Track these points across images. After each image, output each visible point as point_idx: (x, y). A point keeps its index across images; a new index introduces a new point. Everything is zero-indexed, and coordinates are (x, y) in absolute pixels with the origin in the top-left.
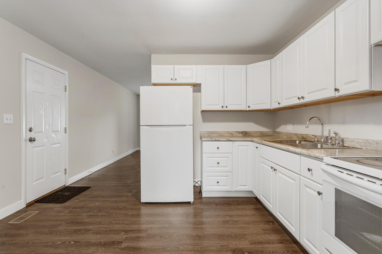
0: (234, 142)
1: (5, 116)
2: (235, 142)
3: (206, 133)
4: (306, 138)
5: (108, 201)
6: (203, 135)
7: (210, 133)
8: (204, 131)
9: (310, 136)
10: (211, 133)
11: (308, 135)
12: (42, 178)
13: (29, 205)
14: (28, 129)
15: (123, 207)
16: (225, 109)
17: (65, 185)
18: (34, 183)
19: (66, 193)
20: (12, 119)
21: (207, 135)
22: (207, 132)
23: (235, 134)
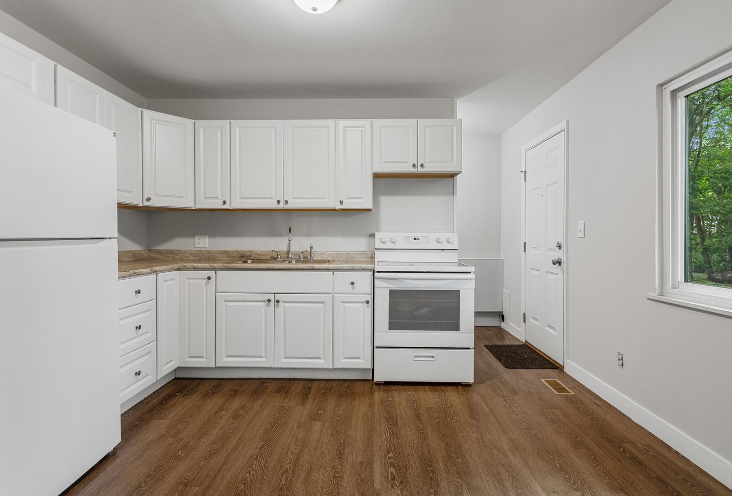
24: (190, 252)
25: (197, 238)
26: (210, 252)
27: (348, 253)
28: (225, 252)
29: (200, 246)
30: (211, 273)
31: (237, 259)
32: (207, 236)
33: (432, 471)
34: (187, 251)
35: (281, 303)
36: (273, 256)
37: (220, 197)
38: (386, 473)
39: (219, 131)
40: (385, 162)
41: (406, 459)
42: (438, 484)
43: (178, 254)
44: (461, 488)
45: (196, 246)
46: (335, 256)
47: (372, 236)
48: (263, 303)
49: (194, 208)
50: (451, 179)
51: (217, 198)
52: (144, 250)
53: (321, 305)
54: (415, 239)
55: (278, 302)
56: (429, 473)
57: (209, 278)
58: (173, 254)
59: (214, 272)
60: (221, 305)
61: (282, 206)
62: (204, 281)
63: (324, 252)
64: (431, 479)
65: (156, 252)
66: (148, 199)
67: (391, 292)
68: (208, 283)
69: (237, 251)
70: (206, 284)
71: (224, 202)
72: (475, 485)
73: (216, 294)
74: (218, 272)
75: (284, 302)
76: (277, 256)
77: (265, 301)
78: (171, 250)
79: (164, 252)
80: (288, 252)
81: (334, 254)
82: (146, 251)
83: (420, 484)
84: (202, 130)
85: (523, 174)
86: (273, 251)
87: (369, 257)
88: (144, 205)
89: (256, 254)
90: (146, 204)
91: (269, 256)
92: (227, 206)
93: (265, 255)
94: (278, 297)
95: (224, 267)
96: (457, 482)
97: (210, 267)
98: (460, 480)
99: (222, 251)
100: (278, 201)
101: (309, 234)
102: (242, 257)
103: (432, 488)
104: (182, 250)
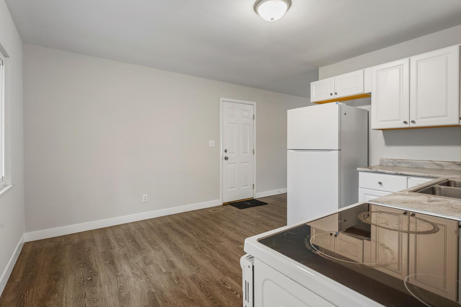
0: (410, 178)
1: (210, 142)
2: (412, 178)
3: (389, 162)
5: (267, 217)
6: (385, 165)
7: (396, 162)
8: (386, 159)
10: (398, 162)
12: (234, 187)
13: (225, 204)
14: (224, 150)
15: (272, 225)
16: (412, 125)
17: (253, 197)
18: (228, 190)
19: (249, 204)
20: (214, 144)
21: (391, 165)
22: (391, 160)
23: (448, 167)
33: (209, 297)
38: (230, 285)
41: (228, 297)
42: (201, 291)
44: (189, 294)
56: (210, 295)
64: (206, 292)
72: (182, 299)
83: (210, 287)
96: (192, 296)
98: (191, 298)
103: (203, 288)
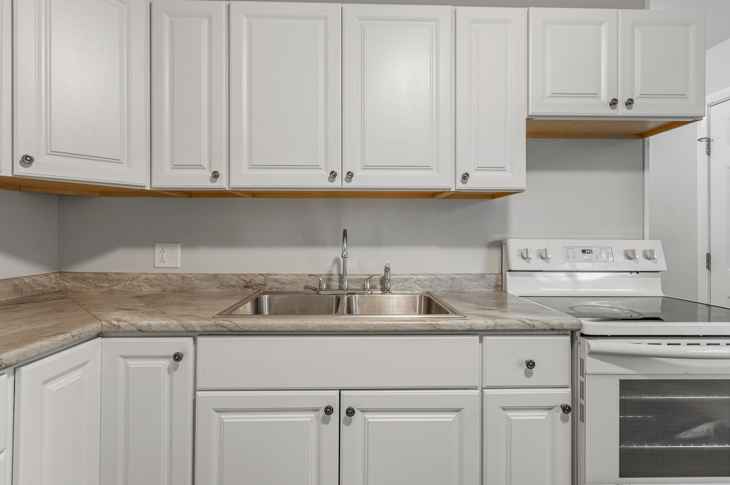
4: (265, 285)
9: (277, 277)
11: (268, 275)
24: (144, 276)
25: (158, 250)
26: (183, 277)
27: (452, 279)
28: (215, 276)
29: (163, 265)
30: (184, 344)
31: (239, 290)
32: (180, 244)
34: (139, 275)
35: (358, 415)
36: (309, 284)
37: (206, 166)
39: (206, 23)
40: (554, 95)
43: (119, 282)
45: (158, 264)
46: (428, 283)
47: (500, 245)
48: (312, 415)
49: (148, 188)
50: (640, 141)
51: (200, 167)
52: (46, 275)
53: (453, 415)
54: (584, 251)
55: (350, 412)
57: (178, 357)
58: (108, 281)
59: (191, 339)
60: (208, 420)
61: (338, 184)
62: (166, 363)
63: (407, 277)
65: (74, 278)
66: (27, 160)
67: (626, 386)
68: (176, 368)
69: (239, 275)
70: (170, 370)
71: (215, 175)
73: (195, 394)
74: (200, 340)
75: (363, 411)
76: (320, 285)
77: (316, 410)
78: (106, 274)
79: (90, 278)
80: (341, 277)
81: (426, 280)
82: (52, 276)
84: (167, 19)
85: (704, 144)
86: (310, 275)
87: (493, 285)
88: (15, 173)
89: (276, 281)
90: (22, 171)
91: (302, 285)
92: (222, 184)
93: (293, 283)
94: (350, 399)
95: (214, 328)
97: (179, 328)
99: (207, 275)
100: (332, 172)
101: (377, 242)
102: (247, 287)
104: (127, 274)
